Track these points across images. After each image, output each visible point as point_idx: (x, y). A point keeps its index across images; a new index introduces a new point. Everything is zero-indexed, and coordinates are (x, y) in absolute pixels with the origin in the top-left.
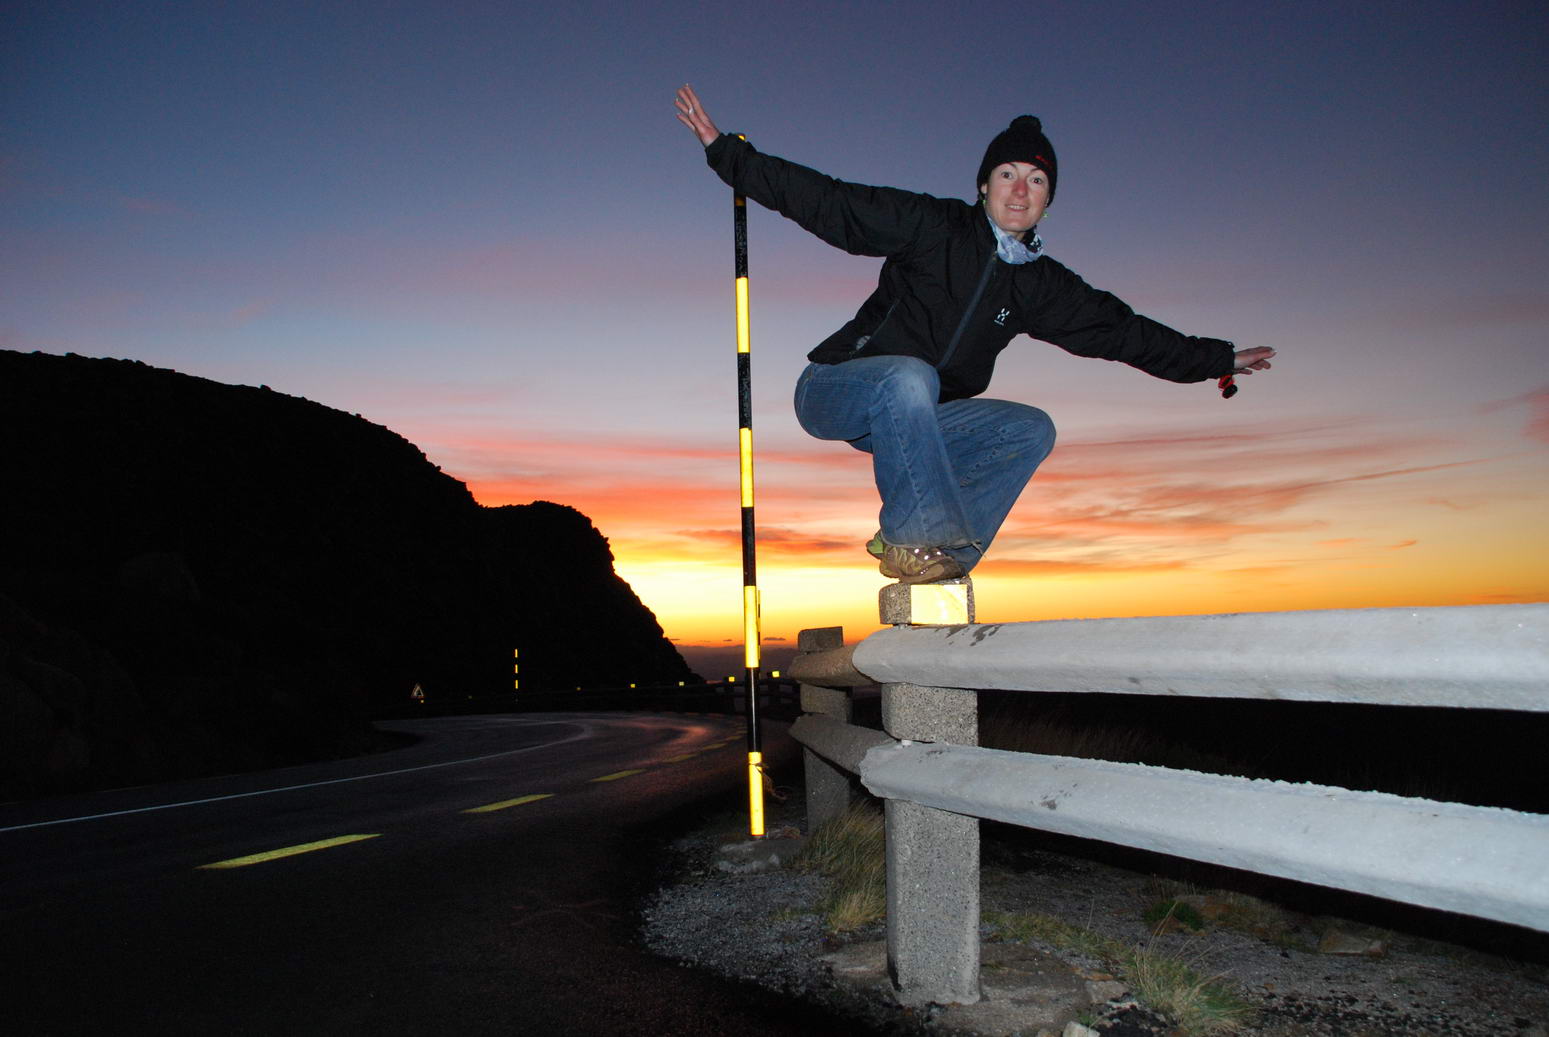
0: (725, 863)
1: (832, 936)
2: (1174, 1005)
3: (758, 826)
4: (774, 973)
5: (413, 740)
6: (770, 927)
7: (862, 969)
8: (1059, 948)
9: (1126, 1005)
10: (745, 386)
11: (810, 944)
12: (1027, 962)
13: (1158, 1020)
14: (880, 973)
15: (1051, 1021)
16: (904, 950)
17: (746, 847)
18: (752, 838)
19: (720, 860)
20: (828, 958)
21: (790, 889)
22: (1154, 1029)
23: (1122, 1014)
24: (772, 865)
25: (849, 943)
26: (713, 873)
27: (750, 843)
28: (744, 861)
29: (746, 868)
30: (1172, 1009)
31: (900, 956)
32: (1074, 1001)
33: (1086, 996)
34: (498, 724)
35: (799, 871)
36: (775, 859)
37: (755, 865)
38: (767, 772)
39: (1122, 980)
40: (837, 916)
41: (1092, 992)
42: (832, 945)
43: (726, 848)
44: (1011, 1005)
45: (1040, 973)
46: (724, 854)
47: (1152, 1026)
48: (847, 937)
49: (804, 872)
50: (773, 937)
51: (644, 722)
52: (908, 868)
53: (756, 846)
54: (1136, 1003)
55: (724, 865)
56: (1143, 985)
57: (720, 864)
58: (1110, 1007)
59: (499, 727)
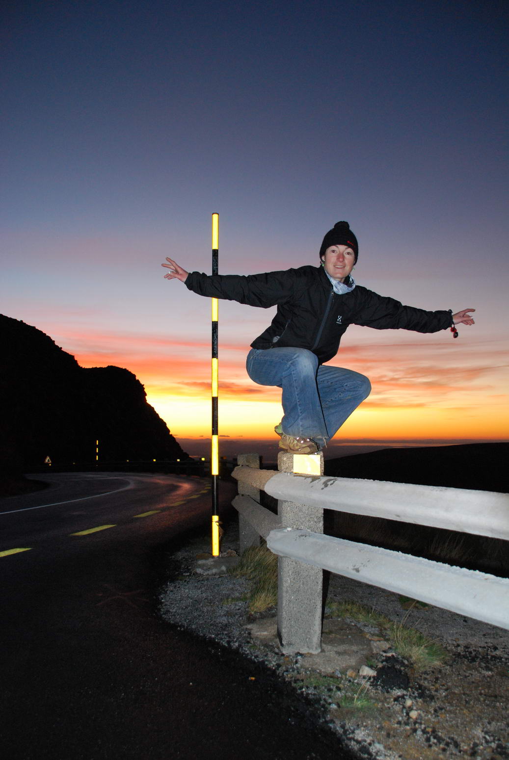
0: (200, 570)
1: (252, 615)
2: (412, 655)
3: (216, 552)
4: (223, 634)
5: (45, 485)
6: (221, 608)
7: (265, 633)
8: (359, 622)
9: (389, 655)
10: (215, 337)
11: (241, 618)
12: (344, 631)
13: (404, 663)
14: (274, 635)
15: (354, 664)
16: (285, 628)
17: (210, 562)
18: (213, 557)
19: (197, 567)
20: (249, 627)
21: (231, 586)
22: (402, 668)
23: (388, 659)
24: (223, 571)
25: (259, 618)
26: (194, 574)
27: (212, 560)
28: (209, 569)
29: (210, 572)
30: (410, 657)
31: (283, 630)
32: (365, 652)
33: (371, 649)
34: (88, 478)
35: (235, 577)
36: (224, 568)
37: (214, 571)
38: (221, 526)
39: (387, 640)
40: (254, 604)
41: (373, 647)
42: (251, 619)
43: (200, 562)
44: (335, 655)
45: (350, 637)
46: (199, 565)
47: (401, 666)
48: (258, 615)
49: (238, 577)
50: (222, 614)
51: (159, 479)
52: (288, 589)
53: (215, 561)
54: (394, 654)
55: (199, 571)
56: (398, 644)
57: (197, 570)
58: (382, 655)
59: (88, 479)
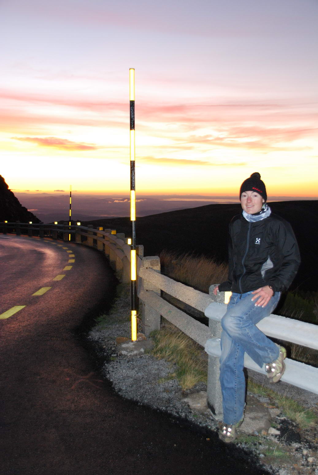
6: (159, 385)
7: (199, 405)
8: (254, 394)
9: (282, 418)
11: (177, 394)
12: (249, 402)
13: (293, 424)
14: (206, 407)
15: (264, 426)
17: (130, 345)
19: (122, 350)
20: (186, 400)
22: (293, 428)
23: (283, 422)
24: (142, 352)
25: (190, 393)
26: (120, 355)
27: (132, 343)
28: (132, 351)
29: (132, 354)
30: (296, 419)
31: (216, 405)
32: (267, 417)
33: (270, 415)
37: (135, 352)
38: (138, 318)
40: (184, 383)
42: (185, 395)
44: (249, 420)
45: (254, 406)
46: (123, 348)
48: (188, 391)
50: (161, 390)
53: (134, 345)
54: (285, 418)
55: (124, 352)
56: (286, 411)
58: (277, 419)
